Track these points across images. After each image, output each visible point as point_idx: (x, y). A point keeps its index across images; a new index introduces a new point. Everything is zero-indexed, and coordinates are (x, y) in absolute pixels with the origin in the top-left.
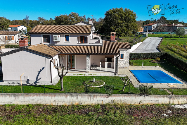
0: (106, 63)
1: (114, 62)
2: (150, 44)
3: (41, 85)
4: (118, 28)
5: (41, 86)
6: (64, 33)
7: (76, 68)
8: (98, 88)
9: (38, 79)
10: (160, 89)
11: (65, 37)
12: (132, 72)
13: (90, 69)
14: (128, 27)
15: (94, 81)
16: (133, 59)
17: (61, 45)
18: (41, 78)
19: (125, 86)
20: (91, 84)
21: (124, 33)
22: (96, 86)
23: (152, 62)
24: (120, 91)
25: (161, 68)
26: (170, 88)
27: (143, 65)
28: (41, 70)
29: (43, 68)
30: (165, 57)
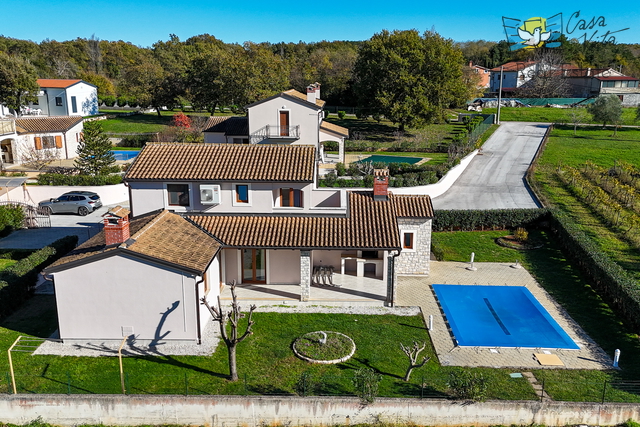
0: (358, 264)
1: (382, 259)
2: (506, 158)
3: (171, 353)
4: (403, 99)
5: (171, 360)
6: (232, 180)
7: (268, 282)
8: (335, 369)
9: (161, 335)
10: (513, 370)
11: (234, 191)
12: (437, 291)
13: (313, 284)
14: (433, 97)
15: (324, 341)
16: (446, 228)
17: (224, 214)
18: (169, 332)
19: (412, 367)
20: (316, 351)
21: (423, 116)
22: (330, 362)
23: (503, 246)
24: (397, 380)
25: (528, 273)
26: (541, 367)
27: (476, 260)
28: (169, 311)
29: (176, 305)
30: (545, 224)
